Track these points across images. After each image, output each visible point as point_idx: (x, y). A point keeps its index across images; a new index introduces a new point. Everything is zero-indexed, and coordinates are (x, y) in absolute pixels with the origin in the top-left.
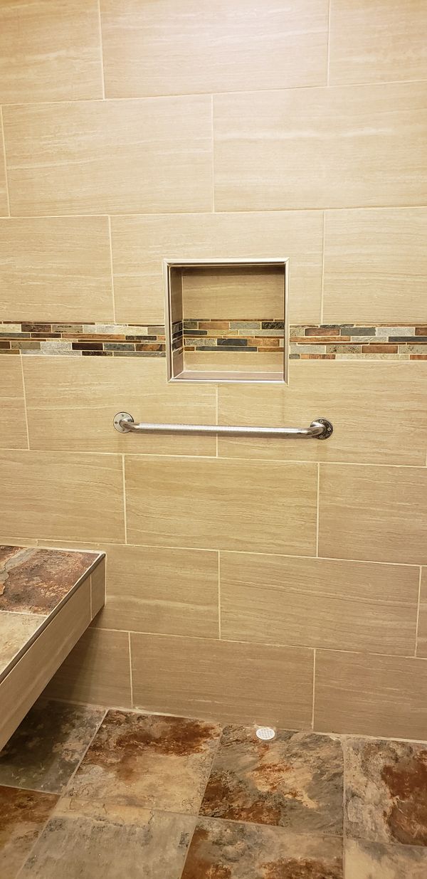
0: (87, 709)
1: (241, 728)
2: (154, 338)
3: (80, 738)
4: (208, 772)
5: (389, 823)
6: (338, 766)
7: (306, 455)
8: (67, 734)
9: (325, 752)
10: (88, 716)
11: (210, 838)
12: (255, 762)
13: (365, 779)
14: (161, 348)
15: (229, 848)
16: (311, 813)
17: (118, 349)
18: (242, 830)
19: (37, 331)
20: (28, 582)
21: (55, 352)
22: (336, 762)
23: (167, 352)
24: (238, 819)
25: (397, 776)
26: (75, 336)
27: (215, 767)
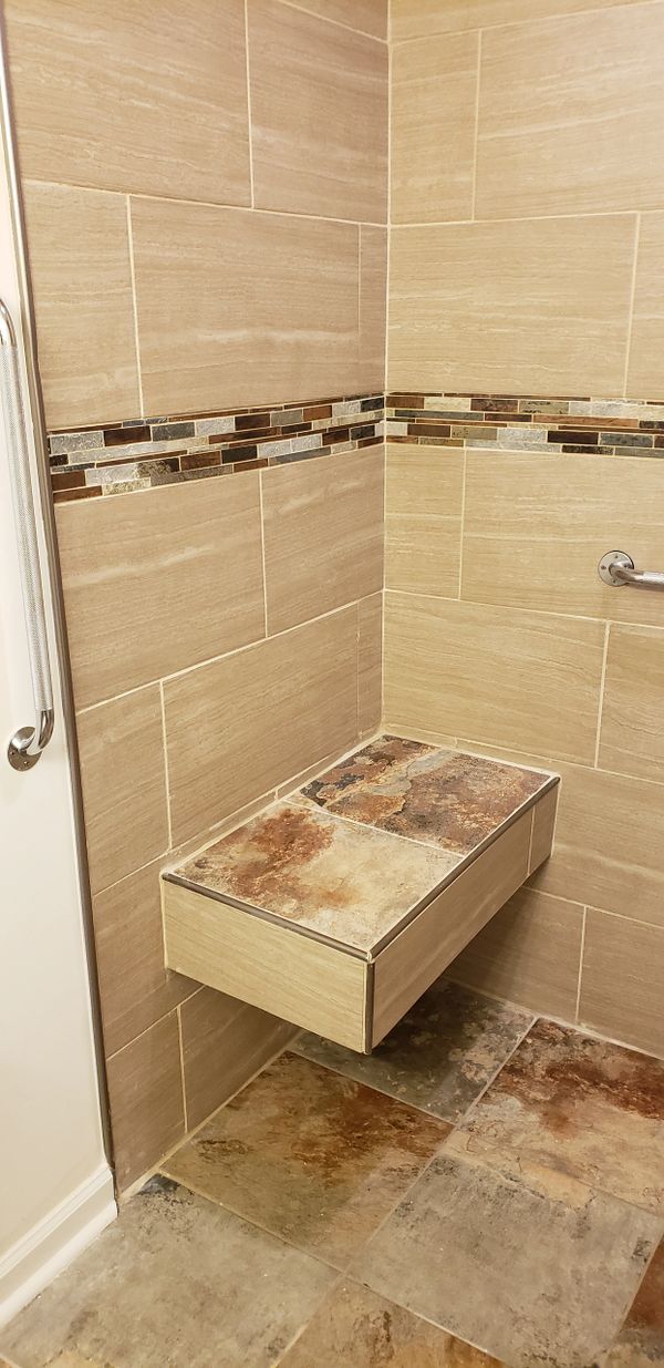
0: (505, 1008)
3: (491, 1050)
8: (472, 1039)
10: (505, 1019)
17: (624, 443)
19: (496, 410)
20: (438, 800)
21: (521, 445)
26: (554, 420)
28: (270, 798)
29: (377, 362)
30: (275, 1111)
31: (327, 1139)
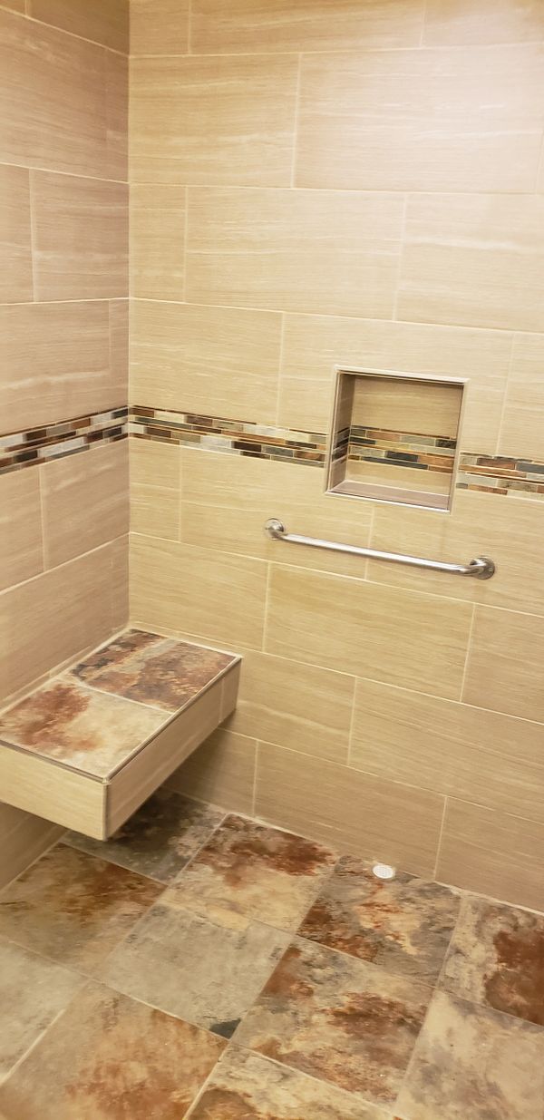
0: (208, 808)
1: (359, 861)
2: (315, 447)
3: (197, 836)
4: (315, 896)
5: (487, 986)
6: (452, 920)
7: (463, 594)
8: (185, 829)
9: (441, 904)
10: (208, 816)
11: (302, 957)
12: (365, 898)
13: (476, 939)
14: (321, 458)
15: (318, 971)
16: (409, 959)
17: (277, 453)
18: (334, 958)
19: (201, 424)
20: (162, 675)
21: (215, 447)
22: (450, 916)
23: (326, 462)
24: (333, 947)
25: (510, 943)
26: (236, 434)
27: (323, 894)
28: (47, 678)
29: (123, 386)
30: (50, 882)
31: (84, 898)
